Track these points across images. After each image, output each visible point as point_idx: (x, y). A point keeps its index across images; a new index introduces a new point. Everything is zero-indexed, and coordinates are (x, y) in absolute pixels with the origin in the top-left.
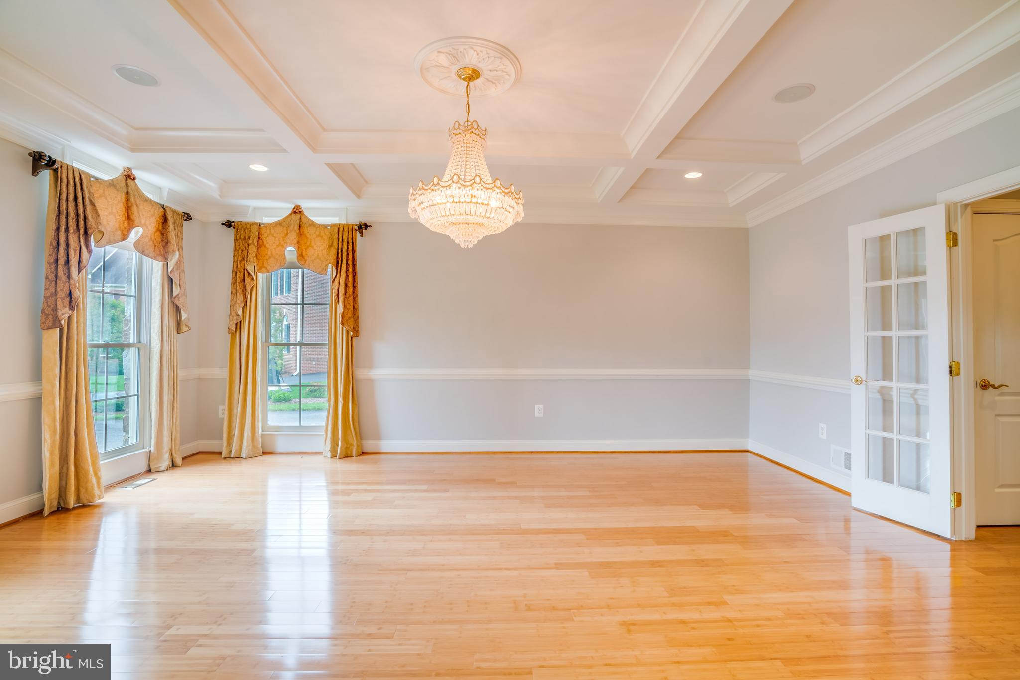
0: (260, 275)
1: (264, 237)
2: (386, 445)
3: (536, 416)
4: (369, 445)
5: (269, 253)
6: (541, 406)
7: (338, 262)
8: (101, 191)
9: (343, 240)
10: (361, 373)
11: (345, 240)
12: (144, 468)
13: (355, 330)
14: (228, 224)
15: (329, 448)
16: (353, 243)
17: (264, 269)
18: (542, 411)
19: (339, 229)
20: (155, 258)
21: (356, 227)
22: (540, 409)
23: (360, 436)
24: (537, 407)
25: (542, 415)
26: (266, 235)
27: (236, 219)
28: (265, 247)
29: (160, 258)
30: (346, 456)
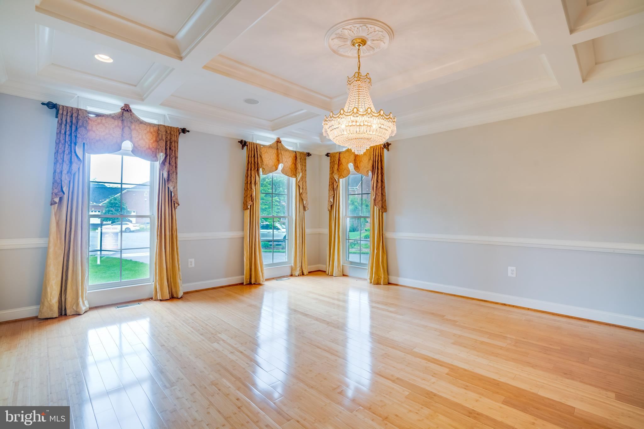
0: (341, 180)
1: (341, 159)
2: (402, 281)
3: (509, 276)
4: (393, 279)
5: (344, 168)
6: (514, 268)
7: (373, 168)
8: (265, 150)
9: (376, 155)
10: (389, 235)
11: (377, 155)
12: (289, 273)
13: (384, 208)
14: (327, 155)
15: (369, 278)
16: (381, 156)
17: (341, 176)
18: (515, 272)
19: (374, 149)
20: (291, 177)
21: (382, 146)
22: (512, 271)
23: (387, 272)
24: (510, 268)
25: (514, 276)
26: (342, 158)
27: (331, 152)
28: (342, 164)
29: (294, 176)
30: (378, 283)
